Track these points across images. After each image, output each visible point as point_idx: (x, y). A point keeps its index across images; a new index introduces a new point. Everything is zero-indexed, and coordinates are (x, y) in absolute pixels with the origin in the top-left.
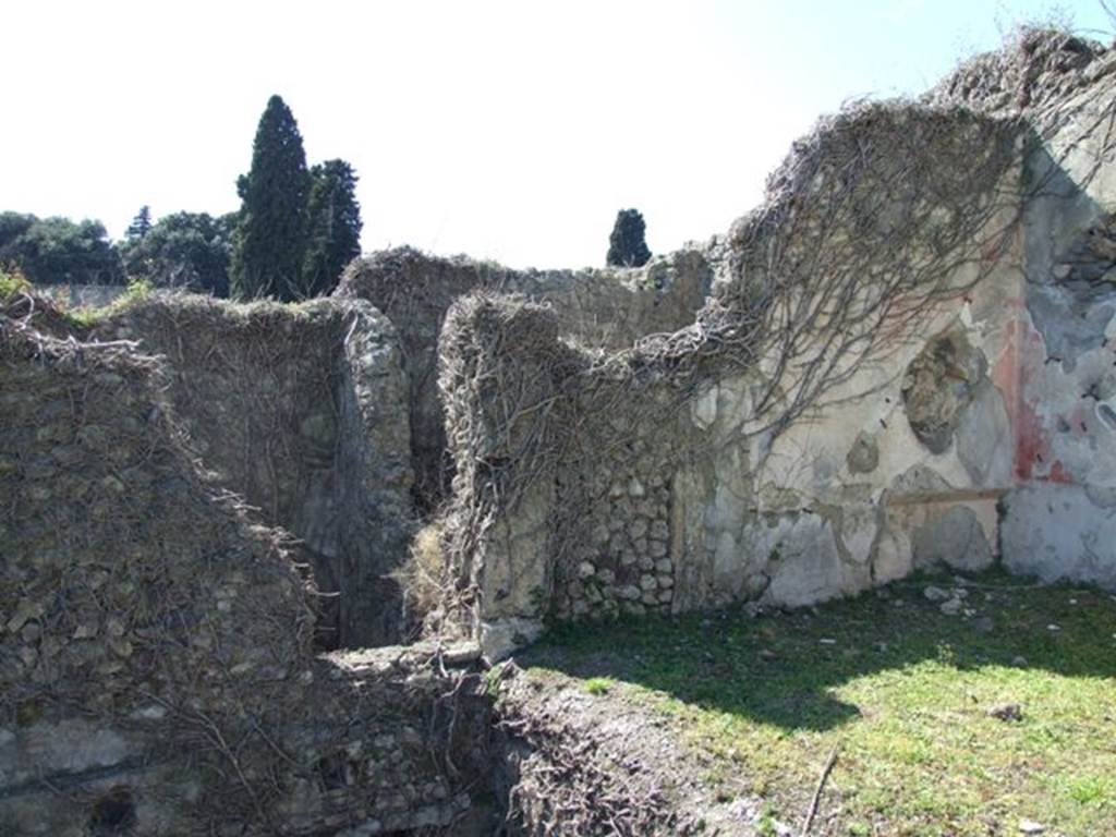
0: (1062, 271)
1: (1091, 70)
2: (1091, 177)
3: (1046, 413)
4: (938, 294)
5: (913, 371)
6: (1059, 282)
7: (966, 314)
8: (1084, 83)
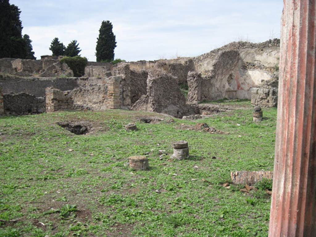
0: (242, 67)
1: (245, 47)
2: (245, 58)
3: (240, 82)
4: (231, 70)
5: (228, 78)
6: (242, 68)
7: (233, 72)
8: (244, 48)
